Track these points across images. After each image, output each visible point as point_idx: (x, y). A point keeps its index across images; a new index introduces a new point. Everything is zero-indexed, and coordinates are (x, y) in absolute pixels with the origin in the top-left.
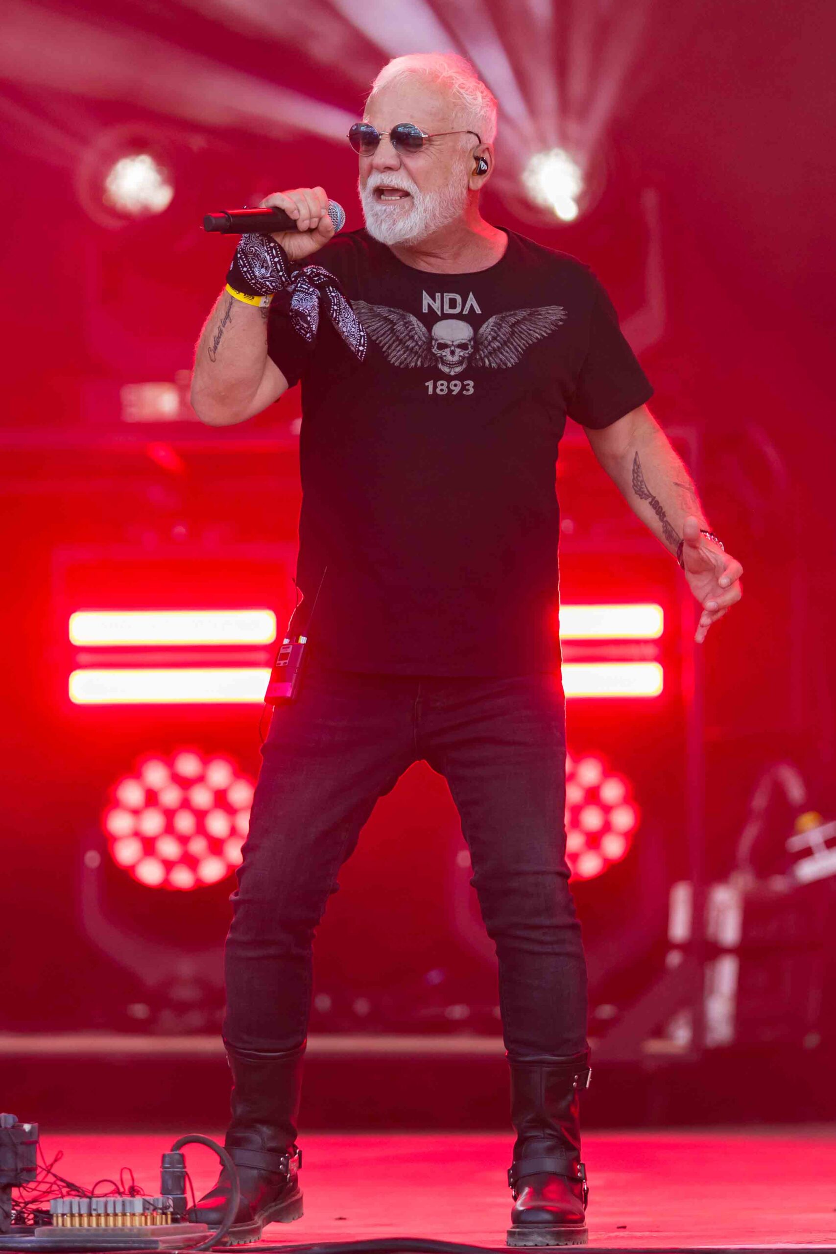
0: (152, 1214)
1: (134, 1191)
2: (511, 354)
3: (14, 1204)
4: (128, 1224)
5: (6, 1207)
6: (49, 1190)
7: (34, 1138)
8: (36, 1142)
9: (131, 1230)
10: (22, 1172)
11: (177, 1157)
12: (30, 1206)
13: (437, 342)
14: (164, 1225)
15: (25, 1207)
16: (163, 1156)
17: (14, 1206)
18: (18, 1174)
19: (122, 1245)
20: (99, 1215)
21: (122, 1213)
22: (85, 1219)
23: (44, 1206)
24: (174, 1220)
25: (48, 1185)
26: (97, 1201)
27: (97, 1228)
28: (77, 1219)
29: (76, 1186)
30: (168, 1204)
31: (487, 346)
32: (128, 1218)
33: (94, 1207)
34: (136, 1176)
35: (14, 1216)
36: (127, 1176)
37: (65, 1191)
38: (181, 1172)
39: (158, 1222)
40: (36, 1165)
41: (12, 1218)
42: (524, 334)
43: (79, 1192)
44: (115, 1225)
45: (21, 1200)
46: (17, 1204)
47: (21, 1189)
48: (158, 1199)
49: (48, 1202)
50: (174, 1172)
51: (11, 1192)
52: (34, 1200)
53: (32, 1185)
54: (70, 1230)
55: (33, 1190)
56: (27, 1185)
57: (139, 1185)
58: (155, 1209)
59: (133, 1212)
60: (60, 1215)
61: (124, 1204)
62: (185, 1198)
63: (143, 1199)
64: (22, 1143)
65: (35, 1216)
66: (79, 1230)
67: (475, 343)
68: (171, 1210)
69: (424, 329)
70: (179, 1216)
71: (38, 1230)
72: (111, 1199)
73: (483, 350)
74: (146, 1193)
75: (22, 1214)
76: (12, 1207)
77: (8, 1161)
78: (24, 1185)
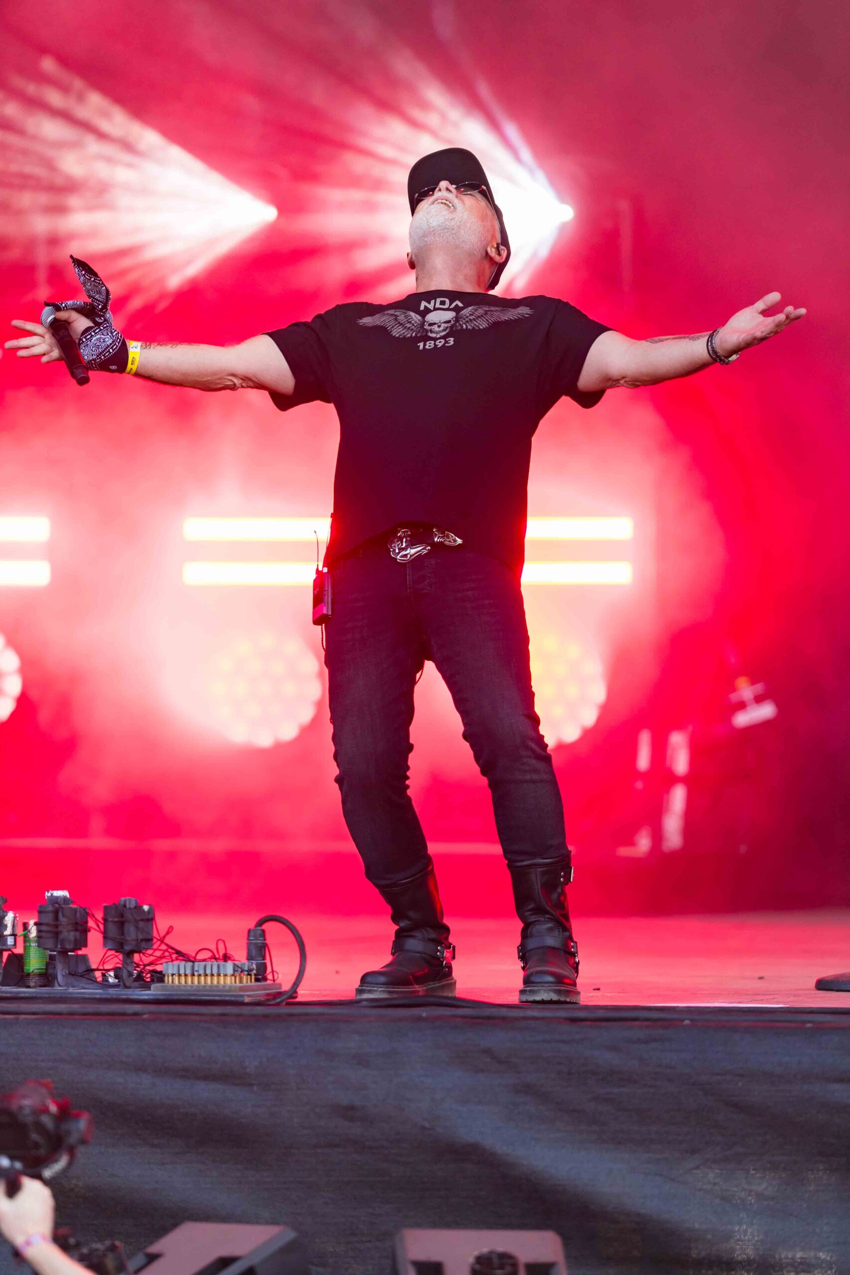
0: (240, 975)
1: (226, 958)
2: (483, 322)
4: (222, 982)
5: (130, 968)
6: (162, 956)
7: (151, 916)
8: (152, 919)
9: (224, 986)
10: (142, 941)
11: (259, 932)
12: (148, 968)
13: (429, 323)
14: (249, 984)
15: (144, 968)
16: (249, 931)
18: (140, 942)
19: (217, 998)
20: (199, 975)
21: (217, 974)
22: (189, 978)
23: (158, 968)
24: (257, 980)
25: (162, 952)
26: (199, 965)
27: (197, 984)
28: (183, 978)
29: (184, 953)
30: (252, 967)
32: (222, 978)
33: (196, 968)
34: (227, 945)
35: (135, 975)
36: (221, 945)
37: (174, 956)
38: (263, 943)
39: (245, 980)
40: (153, 936)
41: (134, 977)
42: (495, 316)
43: (183, 956)
44: (211, 983)
45: (141, 963)
46: (138, 965)
47: (141, 955)
48: (244, 964)
49: (161, 965)
50: (256, 944)
51: (133, 957)
52: (151, 963)
53: (150, 952)
54: (178, 986)
55: (151, 955)
56: (147, 951)
57: (231, 953)
58: (242, 971)
59: (226, 973)
60: (170, 975)
61: (219, 967)
62: (265, 964)
63: (234, 964)
64: (142, 920)
65: (152, 976)
66: (184, 986)
68: (255, 972)
69: (420, 318)
70: (260, 977)
71: (153, 986)
72: (209, 964)
73: (461, 322)
74: (236, 959)
75: (141, 974)
76: (134, 968)
77: (131, 933)
78: (144, 951)
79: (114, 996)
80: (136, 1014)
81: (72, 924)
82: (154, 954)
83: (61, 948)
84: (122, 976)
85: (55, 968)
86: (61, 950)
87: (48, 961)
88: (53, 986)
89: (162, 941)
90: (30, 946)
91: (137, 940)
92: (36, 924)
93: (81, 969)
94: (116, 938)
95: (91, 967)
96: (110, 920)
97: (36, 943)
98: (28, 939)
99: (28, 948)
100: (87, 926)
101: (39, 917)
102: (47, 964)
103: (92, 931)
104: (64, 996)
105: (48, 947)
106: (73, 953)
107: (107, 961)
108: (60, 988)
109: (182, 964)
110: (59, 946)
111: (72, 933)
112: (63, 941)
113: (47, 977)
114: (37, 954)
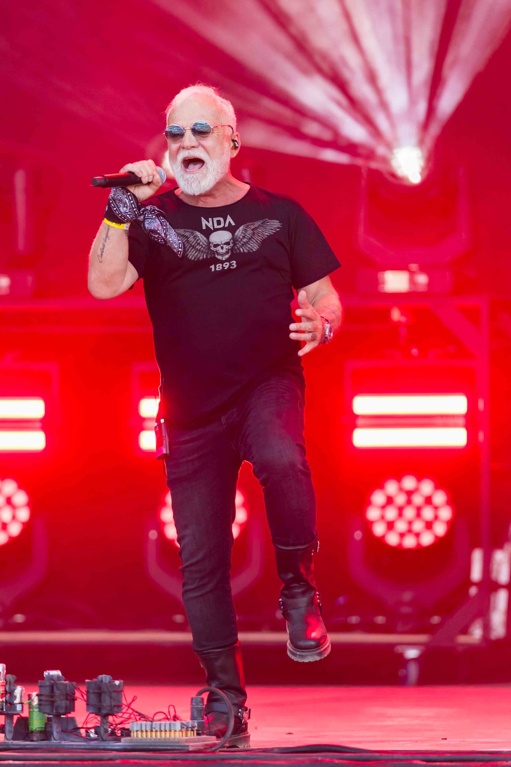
0: (186, 731)
1: (175, 718)
2: (254, 244)
3: (110, 724)
4: (173, 736)
5: (106, 727)
6: (129, 717)
7: (121, 689)
8: (122, 691)
9: (174, 739)
10: (114, 707)
11: (199, 699)
12: (119, 726)
13: (213, 244)
14: (192, 737)
15: (116, 727)
16: (192, 699)
17: (110, 726)
19: (169, 748)
20: (156, 731)
21: (169, 730)
22: (149, 734)
23: (127, 726)
24: (198, 734)
25: (128, 715)
26: (156, 724)
27: (155, 738)
28: (144, 733)
29: (144, 715)
30: (194, 725)
31: (240, 242)
32: (173, 733)
33: (154, 726)
34: (177, 710)
35: (110, 731)
36: (172, 709)
37: (138, 718)
39: (189, 735)
40: (122, 703)
41: (109, 733)
42: (260, 234)
43: (145, 718)
44: (165, 736)
45: (114, 723)
46: (112, 725)
47: (114, 717)
48: (189, 723)
49: (128, 724)
50: (198, 708)
51: (108, 718)
52: (121, 723)
53: (120, 715)
54: (141, 739)
55: (121, 717)
56: (117, 714)
57: (179, 715)
58: (187, 728)
59: (175, 730)
60: (135, 731)
61: (170, 725)
63: (181, 722)
64: (114, 691)
65: (122, 732)
66: (145, 739)
67: (233, 241)
68: (196, 728)
69: (205, 238)
70: (200, 732)
71: (123, 739)
72: (163, 722)
73: (238, 244)
74: (182, 719)
75: (114, 731)
76: (108, 727)
77: (107, 701)
78: (116, 714)
79: (94, 747)
81: (63, 695)
82: (124, 716)
83: (56, 712)
84: (100, 732)
85: (51, 727)
86: (55, 714)
87: (46, 721)
88: (51, 740)
89: (129, 706)
90: (34, 711)
91: (111, 706)
92: (37, 695)
93: (70, 728)
94: (96, 705)
95: (77, 726)
96: (91, 691)
97: (37, 709)
98: (31, 706)
99: (31, 713)
100: (75, 696)
101: (40, 691)
102: (46, 724)
103: (79, 700)
104: (58, 747)
105: (46, 712)
106: (64, 716)
107: (89, 722)
108: (55, 741)
109: (144, 723)
110: (54, 711)
111: (64, 702)
112: (57, 708)
113: (46, 734)
114: (39, 717)
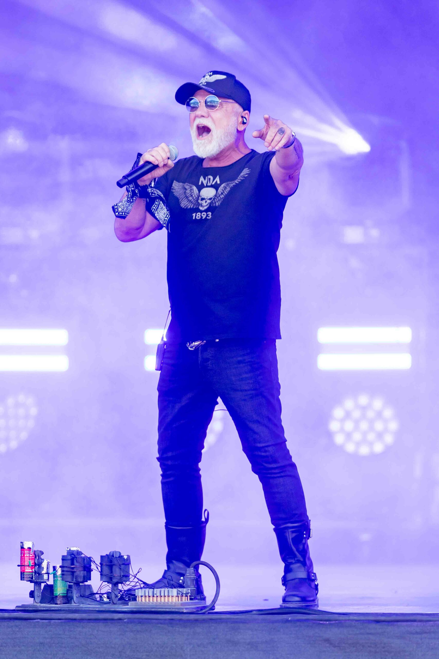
4: (170, 600)
7: (128, 562)
9: (171, 603)
10: (123, 577)
11: (192, 571)
19: (167, 610)
20: (157, 596)
22: (151, 598)
24: (191, 599)
27: (156, 602)
28: (147, 598)
29: (147, 584)
30: (188, 592)
31: (218, 197)
33: (155, 593)
37: (142, 586)
39: (184, 600)
40: (130, 574)
41: (119, 598)
44: (164, 601)
46: (121, 591)
50: (191, 578)
51: (118, 586)
53: (128, 583)
54: (145, 603)
60: (140, 596)
61: (168, 591)
64: (123, 564)
65: (129, 597)
66: (148, 603)
68: (190, 594)
69: (198, 192)
70: (193, 597)
71: (130, 603)
75: (123, 596)
76: (118, 593)
77: (117, 572)
78: (124, 583)
79: (107, 609)
80: (120, 619)
81: (82, 567)
82: (131, 584)
83: (75, 581)
84: (112, 597)
85: (72, 593)
87: (68, 588)
88: (71, 603)
89: (135, 576)
92: (60, 567)
93: (87, 593)
94: (108, 575)
95: (93, 592)
96: (104, 564)
97: (60, 578)
98: (56, 576)
99: (56, 581)
100: (91, 568)
101: (63, 563)
103: (94, 571)
104: (77, 609)
105: (68, 580)
106: (82, 584)
107: (102, 589)
108: (75, 605)
109: (147, 590)
111: (82, 572)
112: (77, 577)
113: (67, 599)
